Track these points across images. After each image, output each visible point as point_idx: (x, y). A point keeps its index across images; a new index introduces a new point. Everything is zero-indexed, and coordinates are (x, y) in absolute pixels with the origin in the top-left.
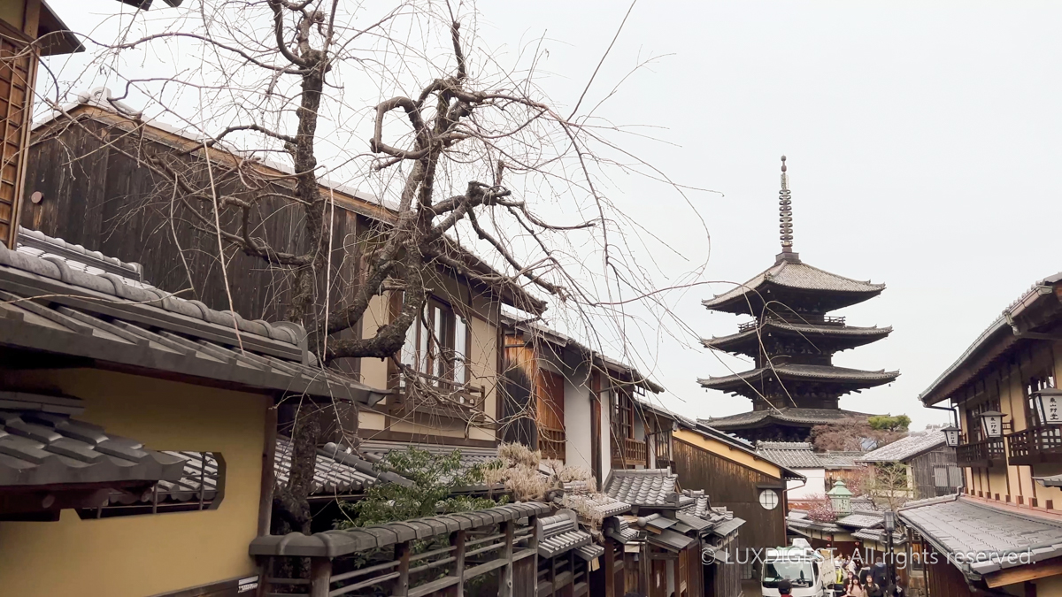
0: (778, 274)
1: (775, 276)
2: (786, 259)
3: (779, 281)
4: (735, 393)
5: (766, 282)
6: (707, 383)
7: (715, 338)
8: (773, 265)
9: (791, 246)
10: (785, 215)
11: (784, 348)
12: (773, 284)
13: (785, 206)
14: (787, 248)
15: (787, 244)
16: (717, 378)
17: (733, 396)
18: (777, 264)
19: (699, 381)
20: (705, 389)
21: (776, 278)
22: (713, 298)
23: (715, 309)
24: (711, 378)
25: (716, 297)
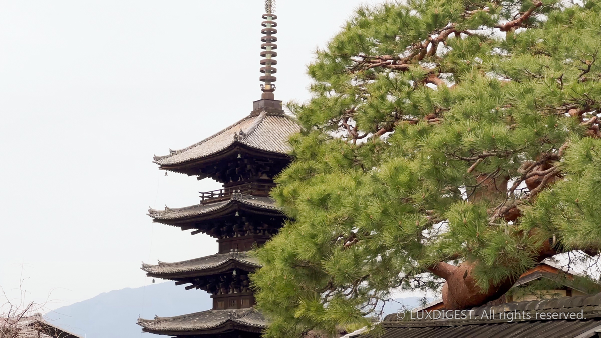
0: (253, 131)
1: (249, 135)
2: (265, 109)
3: (254, 142)
4: (190, 284)
5: (236, 144)
6: (155, 271)
7: (169, 210)
8: (249, 114)
9: (273, 90)
10: (269, 48)
11: (256, 229)
12: (244, 146)
13: (269, 37)
14: (268, 93)
15: (268, 87)
16: (168, 265)
17: (187, 288)
18: (254, 114)
19: (145, 267)
20: (152, 278)
21: (249, 138)
22: (169, 154)
23: (171, 170)
24: (161, 265)
25: (173, 153)
